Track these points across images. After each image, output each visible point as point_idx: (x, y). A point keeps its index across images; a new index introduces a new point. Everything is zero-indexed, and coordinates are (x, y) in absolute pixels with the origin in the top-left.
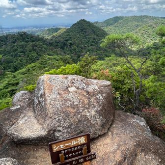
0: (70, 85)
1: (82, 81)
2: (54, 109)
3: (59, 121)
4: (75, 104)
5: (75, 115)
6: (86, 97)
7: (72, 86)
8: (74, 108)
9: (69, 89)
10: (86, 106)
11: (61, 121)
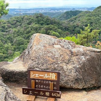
0: (56, 43)
1: (69, 42)
2: (36, 54)
3: (38, 64)
4: (55, 56)
5: (52, 64)
6: (67, 54)
7: (57, 44)
8: (53, 59)
9: (54, 46)
10: (66, 61)
11: (39, 64)
